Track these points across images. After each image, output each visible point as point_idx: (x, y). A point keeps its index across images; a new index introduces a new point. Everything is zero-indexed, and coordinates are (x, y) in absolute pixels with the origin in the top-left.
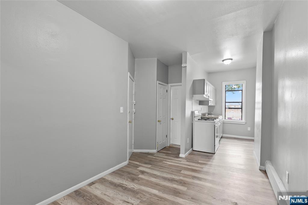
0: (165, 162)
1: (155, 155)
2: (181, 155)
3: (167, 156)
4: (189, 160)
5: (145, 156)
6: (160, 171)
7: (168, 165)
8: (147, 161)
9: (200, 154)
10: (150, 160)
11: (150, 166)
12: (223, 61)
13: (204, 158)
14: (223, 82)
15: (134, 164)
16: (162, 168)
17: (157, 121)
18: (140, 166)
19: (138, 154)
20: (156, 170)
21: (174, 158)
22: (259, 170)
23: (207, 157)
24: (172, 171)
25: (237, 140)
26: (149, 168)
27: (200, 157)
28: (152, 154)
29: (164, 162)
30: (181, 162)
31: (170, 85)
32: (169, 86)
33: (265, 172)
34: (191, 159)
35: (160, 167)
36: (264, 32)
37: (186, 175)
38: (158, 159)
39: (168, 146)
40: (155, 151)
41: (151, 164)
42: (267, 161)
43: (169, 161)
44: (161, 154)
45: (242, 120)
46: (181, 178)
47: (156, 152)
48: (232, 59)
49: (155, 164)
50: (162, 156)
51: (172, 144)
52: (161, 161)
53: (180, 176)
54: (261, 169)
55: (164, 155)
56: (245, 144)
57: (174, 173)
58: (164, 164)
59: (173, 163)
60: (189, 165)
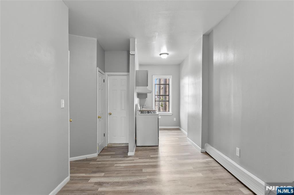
0: (118, 165)
1: (98, 160)
2: (130, 154)
3: (113, 158)
4: (140, 157)
5: (86, 164)
6: (119, 176)
7: (123, 167)
8: (95, 170)
9: (146, 149)
10: (98, 167)
11: (103, 174)
12: (160, 55)
13: (152, 152)
14: (153, 76)
15: (79, 177)
16: (119, 172)
17: (98, 117)
18: (90, 177)
19: (74, 162)
20: (114, 177)
21: (123, 159)
22: (201, 152)
23: (154, 150)
24: (132, 173)
25: (167, 131)
26: (104, 177)
27: (148, 151)
28: (94, 160)
29: (115, 165)
30: (135, 161)
31: (107, 73)
32: (106, 75)
33: (206, 153)
34: (142, 155)
35: (116, 172)
36: (203, 35)
37: (150, 172)
38: (106, 164)
39: (106, 146)
40: (95, 155)
41: (102, 172)
42: (206, 144)
43: (120, 162)
44: (105, 157)
45: (169, 111)
46: (148, 177)
47: (97, 156)
48: (168, 54)
49: (107, 170)
50: (107, 159)
51: (111, 144)
52: (112, 165)
53: (146, 176)
54: (202, 152)
55: (109, 158)
56: (175, 133)
57: (137, 174)
58: (118, 168)
59: (127, 163)
60: (145, 163)
